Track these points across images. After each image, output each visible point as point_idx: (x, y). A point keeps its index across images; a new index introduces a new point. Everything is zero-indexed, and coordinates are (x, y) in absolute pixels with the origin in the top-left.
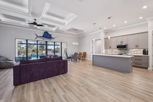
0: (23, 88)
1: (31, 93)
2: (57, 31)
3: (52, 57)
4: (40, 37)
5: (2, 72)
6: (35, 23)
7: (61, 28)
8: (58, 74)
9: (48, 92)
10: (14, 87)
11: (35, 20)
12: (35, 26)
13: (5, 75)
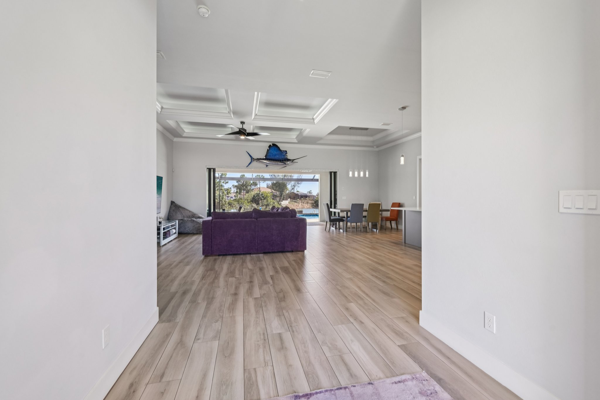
0: (215, 260)
1: (225, 267)
2: (303, 140)
3: (279, 210)
4: (258, 159)
5: (186, 238)
6: (241, 132)
7: (308, 130)
8: (283, 251)
9: (249, 269)
10: (203, 257)
11: (242, 123)
12: (242, 137)
13: (191, 243)
